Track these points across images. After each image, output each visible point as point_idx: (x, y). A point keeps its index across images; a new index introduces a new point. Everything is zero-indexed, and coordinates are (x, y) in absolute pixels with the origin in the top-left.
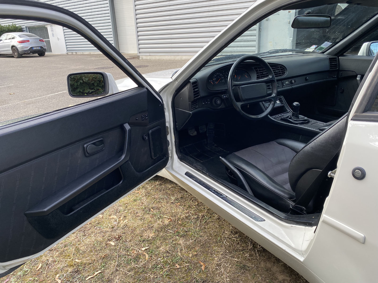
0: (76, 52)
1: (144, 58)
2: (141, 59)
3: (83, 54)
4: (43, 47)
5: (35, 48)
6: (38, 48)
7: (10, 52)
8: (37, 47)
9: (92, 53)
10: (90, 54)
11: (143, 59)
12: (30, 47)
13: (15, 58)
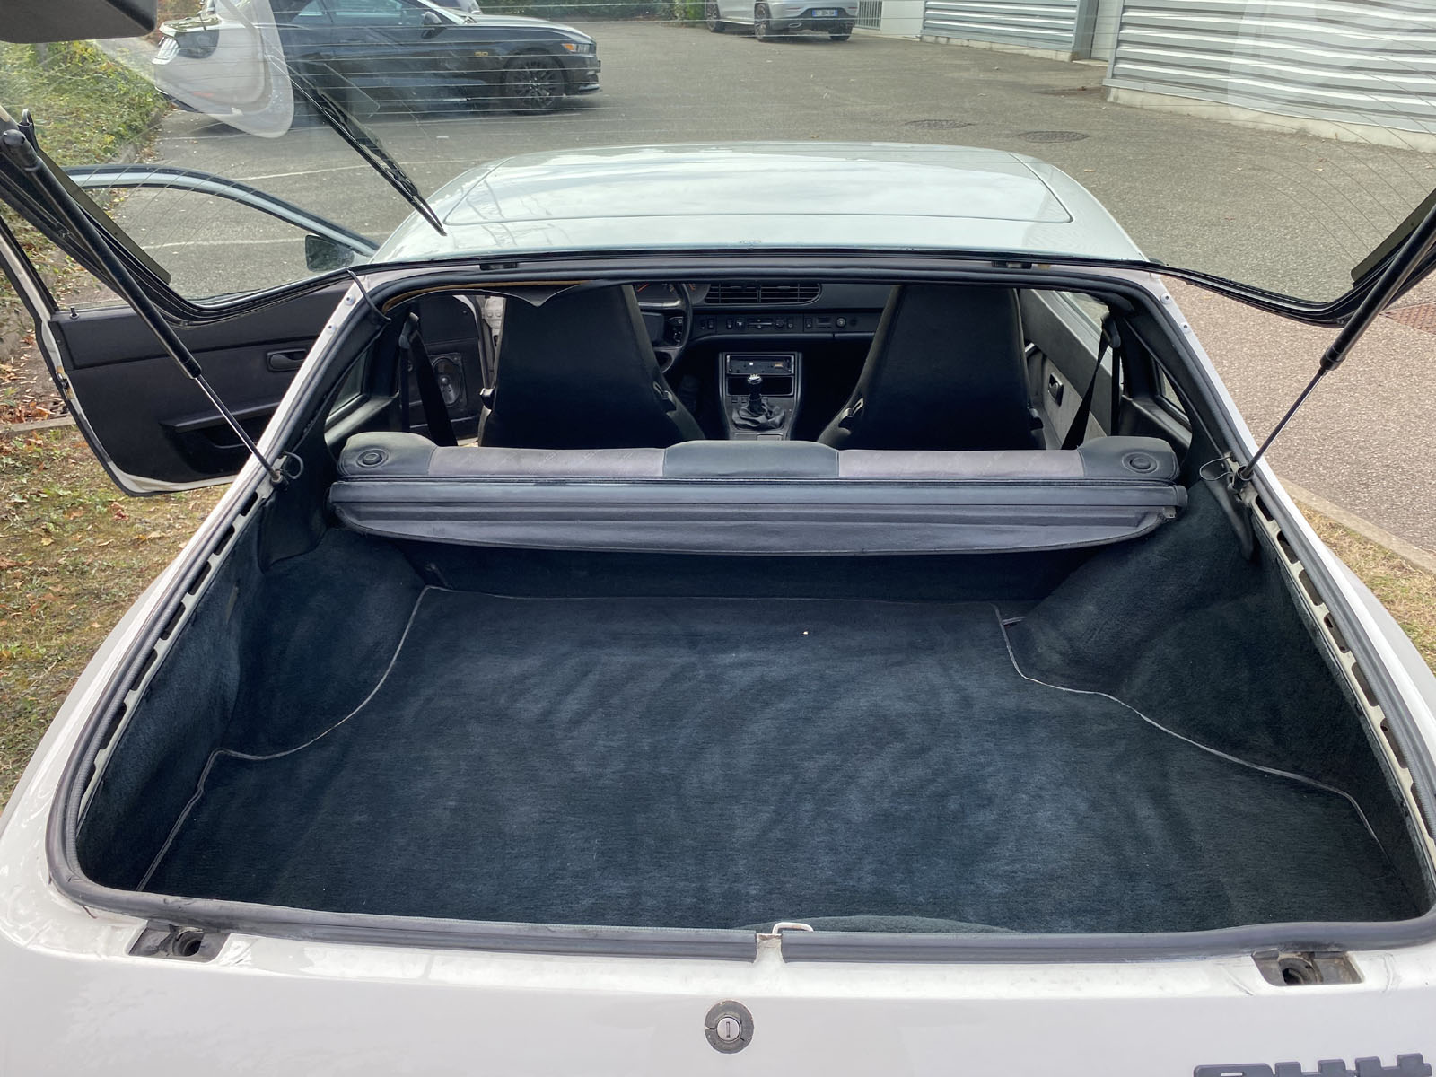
0: (948, 38)
1: (1125, 97)
2: (1110, 99)
3: (967, 46)
4: (848, 11)
5: (820, 13)
6: (829, 13)
7: (748, 20)
8: (828, 11)
9: (996, 47)
10: (991, 49)
11: (1119, 102)
12: (805, 9)
13: (756, 42)
